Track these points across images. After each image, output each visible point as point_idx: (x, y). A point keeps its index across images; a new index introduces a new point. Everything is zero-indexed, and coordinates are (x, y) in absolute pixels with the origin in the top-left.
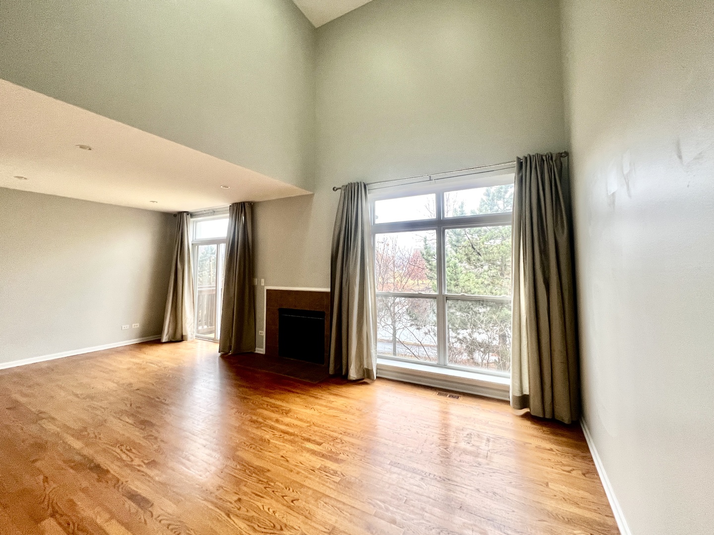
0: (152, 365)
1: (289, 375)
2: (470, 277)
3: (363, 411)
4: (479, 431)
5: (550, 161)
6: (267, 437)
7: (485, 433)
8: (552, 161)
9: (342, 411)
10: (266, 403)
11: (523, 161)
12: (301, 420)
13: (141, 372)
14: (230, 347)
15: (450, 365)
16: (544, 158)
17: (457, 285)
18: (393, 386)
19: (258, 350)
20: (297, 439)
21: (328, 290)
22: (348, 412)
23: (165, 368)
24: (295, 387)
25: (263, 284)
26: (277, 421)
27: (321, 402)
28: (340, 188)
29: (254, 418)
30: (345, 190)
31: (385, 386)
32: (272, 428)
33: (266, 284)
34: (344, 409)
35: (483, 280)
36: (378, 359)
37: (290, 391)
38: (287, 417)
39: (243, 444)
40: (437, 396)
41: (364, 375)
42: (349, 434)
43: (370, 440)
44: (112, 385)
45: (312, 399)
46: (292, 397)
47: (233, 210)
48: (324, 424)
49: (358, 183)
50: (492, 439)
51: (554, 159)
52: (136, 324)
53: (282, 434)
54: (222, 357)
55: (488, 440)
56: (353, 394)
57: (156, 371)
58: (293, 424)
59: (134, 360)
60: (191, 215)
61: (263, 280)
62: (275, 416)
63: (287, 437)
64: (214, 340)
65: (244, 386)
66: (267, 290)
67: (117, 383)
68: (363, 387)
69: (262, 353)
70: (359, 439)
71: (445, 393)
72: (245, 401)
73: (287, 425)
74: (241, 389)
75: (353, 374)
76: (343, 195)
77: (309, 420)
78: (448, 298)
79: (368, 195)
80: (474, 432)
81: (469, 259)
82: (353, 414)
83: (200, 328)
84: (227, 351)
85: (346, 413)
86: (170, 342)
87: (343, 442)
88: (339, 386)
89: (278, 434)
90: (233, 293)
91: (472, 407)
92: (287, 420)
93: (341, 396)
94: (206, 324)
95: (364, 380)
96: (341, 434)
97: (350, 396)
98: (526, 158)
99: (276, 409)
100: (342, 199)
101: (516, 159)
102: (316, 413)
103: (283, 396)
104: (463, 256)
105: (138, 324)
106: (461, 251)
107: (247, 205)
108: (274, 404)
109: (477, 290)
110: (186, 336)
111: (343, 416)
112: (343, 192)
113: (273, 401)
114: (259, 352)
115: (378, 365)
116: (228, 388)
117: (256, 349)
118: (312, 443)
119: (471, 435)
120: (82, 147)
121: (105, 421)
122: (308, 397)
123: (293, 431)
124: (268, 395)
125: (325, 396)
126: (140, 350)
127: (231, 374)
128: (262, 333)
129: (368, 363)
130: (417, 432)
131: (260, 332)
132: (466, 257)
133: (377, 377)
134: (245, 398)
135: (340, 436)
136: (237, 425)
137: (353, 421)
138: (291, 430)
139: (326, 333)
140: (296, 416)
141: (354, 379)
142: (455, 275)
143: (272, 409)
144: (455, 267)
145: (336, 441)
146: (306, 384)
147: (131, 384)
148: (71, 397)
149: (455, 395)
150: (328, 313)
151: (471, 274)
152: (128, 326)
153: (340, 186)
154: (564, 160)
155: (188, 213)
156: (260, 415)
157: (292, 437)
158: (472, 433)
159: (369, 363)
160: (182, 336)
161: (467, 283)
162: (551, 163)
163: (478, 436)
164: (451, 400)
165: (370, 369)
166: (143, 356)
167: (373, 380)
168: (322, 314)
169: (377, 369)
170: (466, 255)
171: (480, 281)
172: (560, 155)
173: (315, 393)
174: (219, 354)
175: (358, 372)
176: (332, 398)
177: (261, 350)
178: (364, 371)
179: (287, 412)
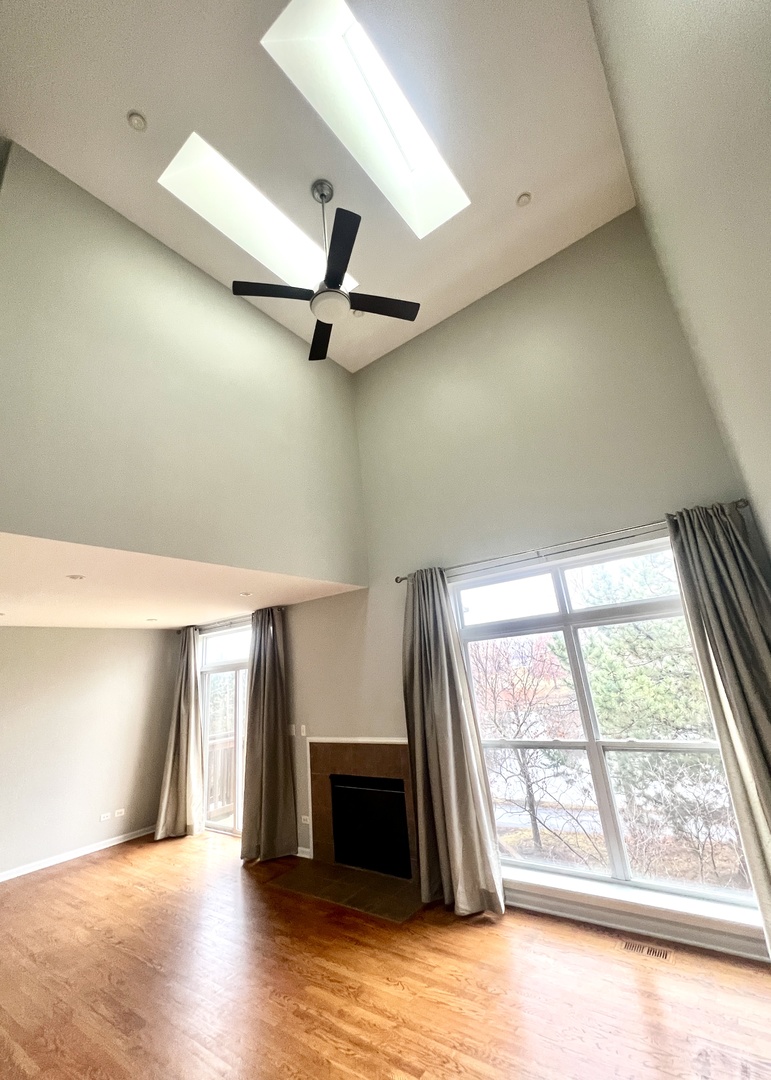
0: (141, 888)
1: (354, 906)
2: (643, 683)
3: (490, 990)
4: (722, 1046)
5: (723, 517)
6: (326, 1054)
7: (736, 1050)
8: (725, 516)
9: (452, 990)
10: (320, 971)
11: (677, 518)
12: (382, 1012)
13: (127, 904)
14: (259, 847)
15: (637, 878)
16: (710, 511)
17: (623, 701)
18: (539, 927)
19: (303, 852)
20: (377, 1061)
21: (404, 741)
22: (461, 993)
23: (160, 894)
24: (365, 933)
25: (303, 734)
26: (341, 1014)
27: (414, 968)
28: (405, 579)
29: (303, 1007)
30: (414, 580)
31: (522, 927)
32: (333, 1030)
33: (309, 734)
34: (455, 984)
35: (668, 687)
36: (504, 868)
37: (358, 943)
38: (358, 1004)
39: (286, 1069)
40: (625, 951)
41: (482, 904)
42: (469, 1048)
43: (511, 1065)
44: (81, 933)
45: (397, 962)
46: (363, 956)
47: (257, 618)
48: (423, 1023)
49: (431, 570)
50: (752, 1069)
51: (727, 511)
52: (120, 811)
53: (350, 1046)
54: (246, 866)
55: (745, 1070)
56: (469, 949)
57: (146, 903)
58: (369, 1024)
59: (115, 879)
60: (200, 629)
61: (303, 727)
62: (338, 1002)
63: (360, 1054)
64: (231, 833)
65: (282, 933)
66: (311, 743)
67: (90, 929)
68: (484, 931)
69: (308, 857)
70: (488, 1063)
71: (638, 943)
72: (286, 966)
73: (359, 1024)
74: (278, 939)
75: (463, 905)
76: (411, 588)
77: (394, 1012)
78: (605, 748)
79: (449, 585)
80: (712, 1046)
81: (634, 649)
82: (472, 998)
83: (212, 806)
84: (254, 856)
85: (458, 996)
86: (167, 839)
87: (461, 1069)
88: (441, 930)
89: (343, 1045)
90: (260, 752)
91: (697, 981)
92: (359, 1012)
93: (447, 953)
94: (220, 799)
95: (485, 915)
96: (454, 1047)
97: (463, 952)
98: (681, 514)
99: (336, 984)
100: (411, 593)
101: (664, 517)
102: (405, 994)
103: (346, 955)
104: (622, 644)
105: (123, 810)
106: (616, 635)
107: (276, 612)
108: (335, 974)
109: (660, 706)
110: (191, 827)
111: (455, 1003)
112: (411, 584)
113: (330, 966)
114: (303, 856)
115: (504, 882)
116: (259, 937)
117: (299, 848)
118: (403, 1070)
119: (707, 1055)
120: (73, 577)
121: (72, 1011)
122: (389, 955)
123: (369, 1040)
124: (322, 951)
125: (420, 953)
126: (125, 858)
127: (263, 905)
128: (306, 819)
129: (486, 879)
130: (597, 1044)
131: (303, 817)
132: (627, 646)
133: (507, 907)
134: (285, 960)
135: (454, 1053)
136: (274, 1025)
137: (472, 1014)
138: (365, 1038)
139: (410, 819)
140: (372, 1002)
141: (467, 913)
142: (615, 681)
143: (331, 984)
144: (611, 668)
145: (447, 1065)
146: (383, 925)
147: (109, 931)
148: (25, 962)
149: (658, 948)
150: (408, 782)
151: (644, 677)
152: (109, 814)
153: (405, 575)
154: (744, 511)
155: (195, 627)
156: (311, 1000)
157: (369, 1055)
158: (708, 1051)
159: (489, 879)
160: (186, 827)
161: (639, 694)
162: (725, 519)
163: (724, 1059)
164: (653, 961)
165: (491, 891)
166: (128, 869)
167: (501, 916)
168: (398, 784)
169: (505, 889)
170: (627, 642)
171: (661, 688)
172: (736, 505)
173: (401, 947)
174: (242, 862)
175: (470, 897)
176: (432, 959)
177: (306, 852)
178: (481, 894)
179: (356, 993)
